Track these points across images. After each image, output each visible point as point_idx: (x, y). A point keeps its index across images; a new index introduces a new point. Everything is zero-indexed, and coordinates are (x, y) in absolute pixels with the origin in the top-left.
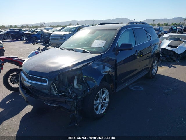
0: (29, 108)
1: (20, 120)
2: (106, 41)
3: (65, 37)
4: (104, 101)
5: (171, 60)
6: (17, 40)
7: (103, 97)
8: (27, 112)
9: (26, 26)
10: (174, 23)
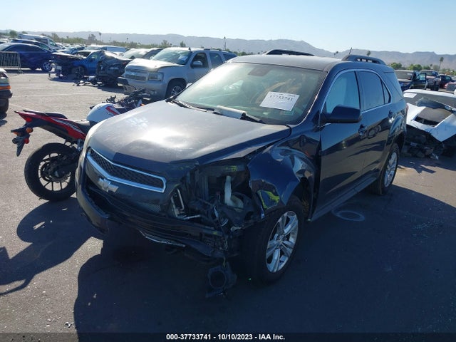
0: (93, 246)
1: (77, 273)
2: (298, 96)
3: (162, 73)
4: (286, 242)
5: (420, 154)
6: (33, 71)
7: (286, 231)
8: (91, 256)
9: (51, 35)
10: (415, 64)
